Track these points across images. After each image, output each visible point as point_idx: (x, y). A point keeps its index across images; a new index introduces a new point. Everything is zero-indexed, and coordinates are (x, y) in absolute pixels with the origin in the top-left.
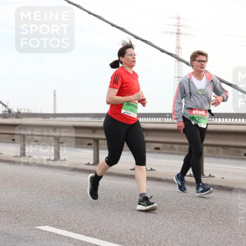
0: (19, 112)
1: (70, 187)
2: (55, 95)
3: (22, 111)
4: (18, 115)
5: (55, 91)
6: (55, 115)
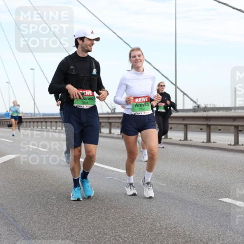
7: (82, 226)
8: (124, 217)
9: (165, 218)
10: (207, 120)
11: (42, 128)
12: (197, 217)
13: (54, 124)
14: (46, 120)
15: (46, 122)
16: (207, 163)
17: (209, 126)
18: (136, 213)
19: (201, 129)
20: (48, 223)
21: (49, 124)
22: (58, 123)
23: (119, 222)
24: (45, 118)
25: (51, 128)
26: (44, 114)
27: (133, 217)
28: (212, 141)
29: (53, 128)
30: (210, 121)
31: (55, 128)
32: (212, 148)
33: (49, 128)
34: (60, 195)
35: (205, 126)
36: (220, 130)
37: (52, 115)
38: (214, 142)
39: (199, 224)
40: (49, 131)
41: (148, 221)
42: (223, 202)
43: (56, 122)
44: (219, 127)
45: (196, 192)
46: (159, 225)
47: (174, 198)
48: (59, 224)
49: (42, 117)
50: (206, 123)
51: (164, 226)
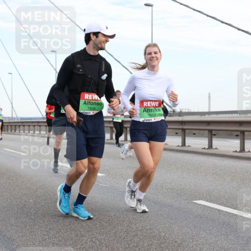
0: (181, 112)
1: (220, 170)
2: (209, 97)
3: (184, 111)
4: (181, 114)
5: (209, 94)
6: (210, 113)
7: (59, 229)
8: (100, 220)
9: (141, 220)
10: (182, 124)
11: (19, 132)
12: (171, 219)
13: (32, 127)
14: (24, 124)
15: (24, 126)
16: (182, 166)
17: (184, 130)
18: (113, 215)
19: (177, 133)
20: (26, 226)
21: (26, 127)
22: (36, 127)
23: (96, 224)
24: (22, 122)
25: (29, 132)
26: (22, 118)
27: (109, 219)
28: (187, 144)
29: (26, 132)
30: (185, 125)
31: (32, 132)
32: (187, 152)
33: (27, 132)
34: (38, 198)
35: (181, 131)
36: (194, 134)
37: (30, 119)
38: (189, 146)
39: (174, 226)
40: (26, 135)
41: (124, 223)
42: (197, 204)
43: (34, 126)
44: (194, 132)
45: (171, 195)
46: (135, 227)
47: (149, 201)
48: (37, 227)
49: (20, 121)
50: (181, 127)
51: (140, 228)
